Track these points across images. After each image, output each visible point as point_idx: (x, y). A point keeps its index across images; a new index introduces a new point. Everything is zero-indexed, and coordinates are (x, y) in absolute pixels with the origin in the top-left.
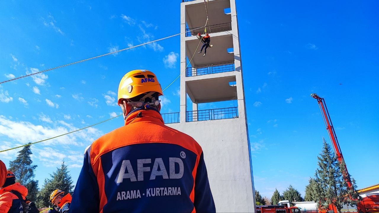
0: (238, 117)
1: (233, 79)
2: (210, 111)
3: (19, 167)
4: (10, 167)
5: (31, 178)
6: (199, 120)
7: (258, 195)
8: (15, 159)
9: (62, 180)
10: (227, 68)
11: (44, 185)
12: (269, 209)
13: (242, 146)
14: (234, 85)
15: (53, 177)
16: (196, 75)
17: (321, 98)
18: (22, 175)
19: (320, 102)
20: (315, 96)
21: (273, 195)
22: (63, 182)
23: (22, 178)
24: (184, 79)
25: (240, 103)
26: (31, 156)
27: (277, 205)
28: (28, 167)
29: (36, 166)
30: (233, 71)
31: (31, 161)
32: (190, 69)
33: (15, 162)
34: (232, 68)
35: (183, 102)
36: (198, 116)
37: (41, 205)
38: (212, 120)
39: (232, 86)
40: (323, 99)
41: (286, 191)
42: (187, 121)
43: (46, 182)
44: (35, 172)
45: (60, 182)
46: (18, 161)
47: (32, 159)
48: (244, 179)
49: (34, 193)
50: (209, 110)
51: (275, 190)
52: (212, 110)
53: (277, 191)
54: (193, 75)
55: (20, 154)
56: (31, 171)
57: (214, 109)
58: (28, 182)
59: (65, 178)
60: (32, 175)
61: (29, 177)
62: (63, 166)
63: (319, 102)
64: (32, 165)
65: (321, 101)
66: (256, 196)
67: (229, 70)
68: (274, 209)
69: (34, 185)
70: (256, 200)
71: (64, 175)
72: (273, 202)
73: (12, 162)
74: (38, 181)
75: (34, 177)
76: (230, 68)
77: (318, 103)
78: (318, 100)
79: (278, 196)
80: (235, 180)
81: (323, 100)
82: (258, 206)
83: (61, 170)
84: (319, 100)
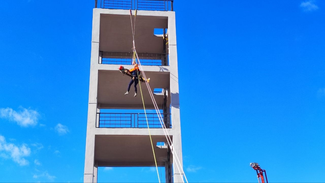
17: (262, 170)
19: (260, 175)
20: (256, 167)
25: (178, 180)
35: (89, 168)
40: (265, 171)
63: (258, 174)
65: (262, 174)
77: (258, 176)
78: (257, 171)
81: (264, 173)
84: (259, 173)
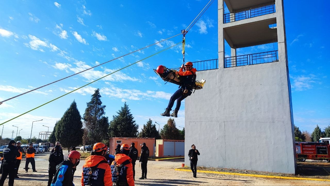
0: (277, 61)
1: (274, 21)
2: (249, 56)
3: (93, 107)
4: (88, 107)
5: (103, 115)
6: (238, 65)
7: (298, 131)
8: (90, 101)
9: (125, 116)
10: (267, 11)
11: (113, 120)
12: (309, 146)
13: (282, 90)
14: (274, 28)
15: (118, 113)
16: (234, 20)
18: (96, 112)
21: (314, 131)
22: (127, 117)
23: (96, 115)
24: (221, 26)
25: (281, 47)
26: (100, 98)
27: (317, 142)
28: (100, 107)
29: (105, 106)
30: (274, 13)
31: (101, 102)
32: (228, 15)
33: (90, 103)
34: (273, 9)
35: (221, 48)
36: (236, 61)
37: (112, 134)
38: (250, 65)
39: (272, 28)
41: (328, 128)
42: (225, 67)
43: (114, 117)
44: (105, 110)
45: (125, 117)
46: (92, 102)
47: (101, 101)
48: (283, 122)
49: (106, 126)
50: (247, 55)
51: (317, 126)
52: (250, 55)
53: (318, 128)
54: (231, 21)
55: (92, 97)
56: (102, 110)
57: (252, 54)
58: (101, 118)
59: (128, 115)
60: (103, 113)
61: (102, 114)
62: (125, 105)
64: (102, 105)
66: (295, 131)
67: (268, 13)
68: (314, 146)
69: (105, 119)
70: (296, 135)
71: (127, 112)
72: (313, 138)
73: (88, 103)
74: (108, 117)
75: (105, 114)
76: (270, 10)
79: (319, 132)
80: (273, 122)
82: (297, 142)
83: (124, 108)
